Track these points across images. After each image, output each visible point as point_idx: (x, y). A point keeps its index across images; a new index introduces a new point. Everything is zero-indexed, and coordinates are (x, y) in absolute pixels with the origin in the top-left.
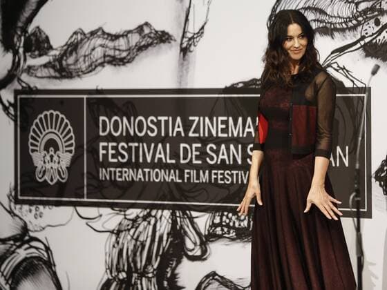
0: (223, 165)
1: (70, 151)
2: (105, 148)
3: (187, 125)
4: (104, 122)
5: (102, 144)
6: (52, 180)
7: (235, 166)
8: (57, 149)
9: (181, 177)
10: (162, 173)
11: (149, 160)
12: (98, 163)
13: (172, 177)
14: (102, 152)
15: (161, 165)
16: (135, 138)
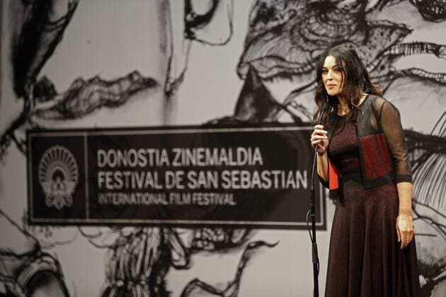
0: (202, 189)
1: (74, 180)
2: (104, 177)
3: (171, 156)
4: (102, 156)
5: (101, 174)
6: (59, 204)
7: (212, 190)
8: (62, 178)
9: (168, 199)
10: (151, 197)
11: (140, 185)
12: (97, 190)
13: (160, 200)
14: (100, 180)
15: (150, 190)
16: (129, 168)
